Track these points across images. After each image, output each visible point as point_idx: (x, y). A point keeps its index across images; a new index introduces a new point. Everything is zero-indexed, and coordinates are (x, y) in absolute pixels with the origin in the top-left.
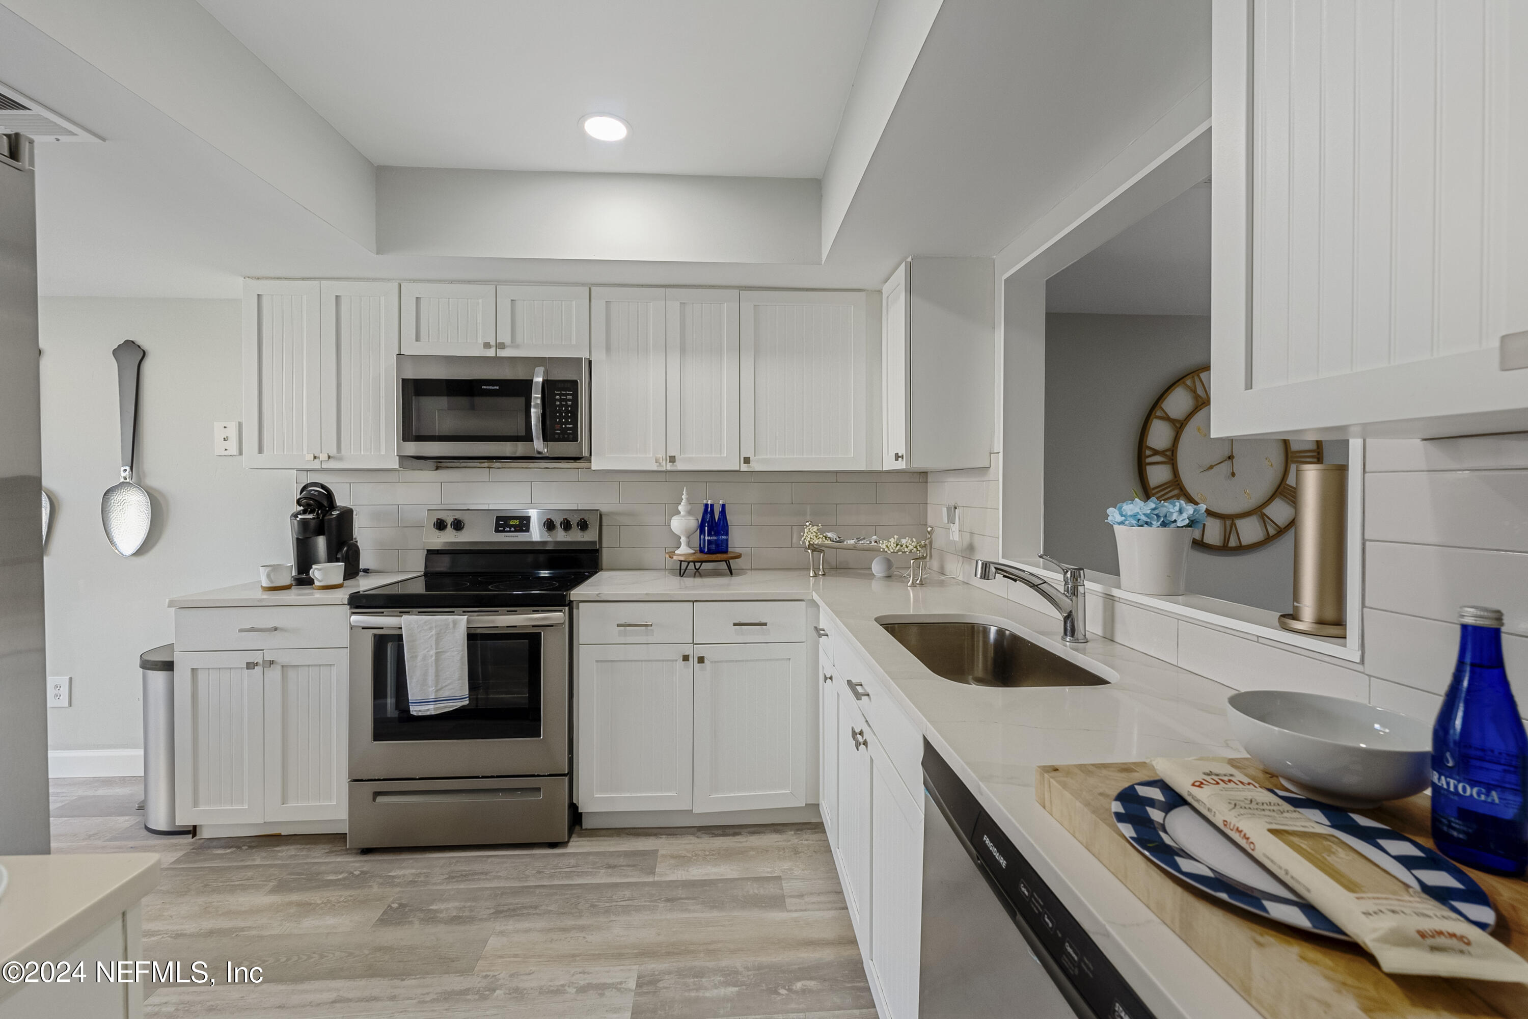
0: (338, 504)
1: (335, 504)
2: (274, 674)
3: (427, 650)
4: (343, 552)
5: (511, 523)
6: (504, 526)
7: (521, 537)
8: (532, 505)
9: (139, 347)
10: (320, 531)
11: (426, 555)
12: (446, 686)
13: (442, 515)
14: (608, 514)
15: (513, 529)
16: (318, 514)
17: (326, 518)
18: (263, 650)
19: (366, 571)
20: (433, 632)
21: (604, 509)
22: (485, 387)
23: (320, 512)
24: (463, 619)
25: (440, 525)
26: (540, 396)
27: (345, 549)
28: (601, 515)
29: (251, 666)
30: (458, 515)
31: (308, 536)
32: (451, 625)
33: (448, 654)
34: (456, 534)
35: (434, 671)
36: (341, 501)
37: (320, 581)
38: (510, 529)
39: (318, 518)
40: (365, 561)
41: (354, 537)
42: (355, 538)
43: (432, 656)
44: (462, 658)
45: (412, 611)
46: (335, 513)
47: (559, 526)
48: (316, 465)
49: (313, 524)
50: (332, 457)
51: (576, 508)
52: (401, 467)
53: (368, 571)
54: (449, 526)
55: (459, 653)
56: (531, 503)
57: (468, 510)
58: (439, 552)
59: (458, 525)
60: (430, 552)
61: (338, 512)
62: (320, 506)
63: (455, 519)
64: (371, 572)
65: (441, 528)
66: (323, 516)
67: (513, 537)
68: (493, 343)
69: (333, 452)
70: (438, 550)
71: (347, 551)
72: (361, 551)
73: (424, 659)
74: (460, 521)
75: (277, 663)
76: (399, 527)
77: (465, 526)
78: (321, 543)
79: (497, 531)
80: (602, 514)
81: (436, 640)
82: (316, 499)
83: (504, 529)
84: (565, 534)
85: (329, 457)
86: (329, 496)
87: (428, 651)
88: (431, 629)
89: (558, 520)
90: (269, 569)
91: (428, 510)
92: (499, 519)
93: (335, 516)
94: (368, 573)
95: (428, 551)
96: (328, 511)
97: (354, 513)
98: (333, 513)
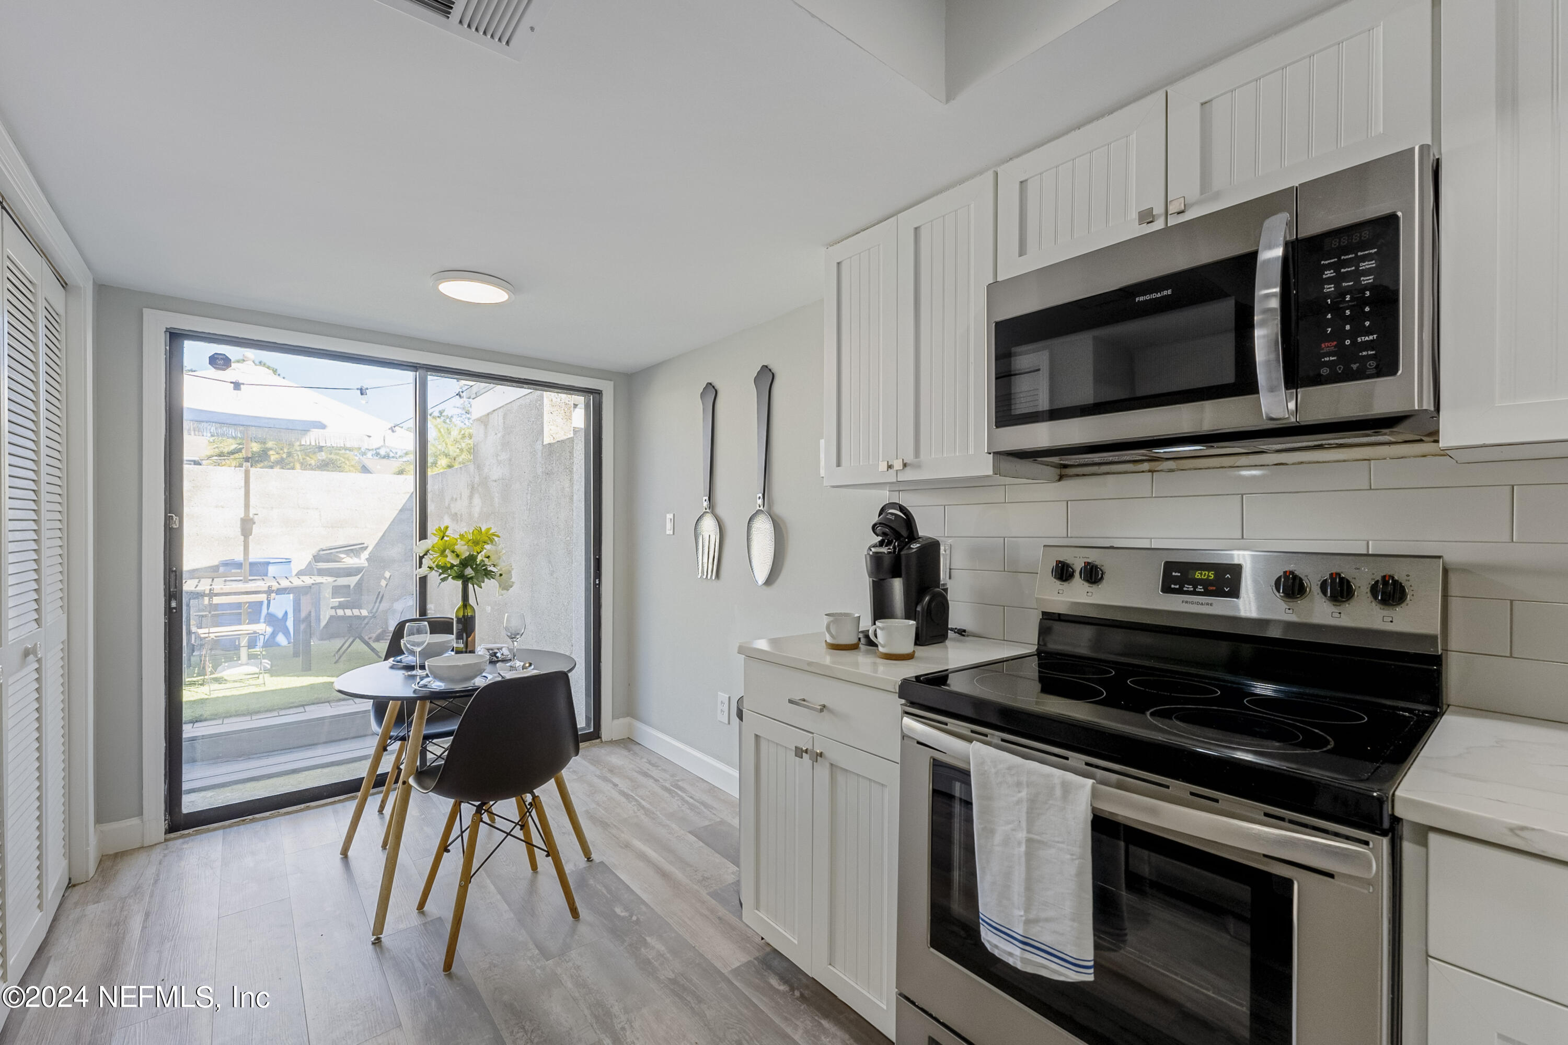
0: (921, 534)
1: (915, 534)
2: (823, 771)
3: (1011, 826)
4: (925, 603)
5: (1198, 575)
6: (1182, 581)
7: (1218, 606)
8: (1242, 541)
9: (770, 370)
10: (896, 572)
11: (1041, 619)
12: (1047, 920)
13: (1066, 556)
14: (1466, 570)
15: (1200, 589)
16: (894, 548)
17: (902, 553)
18: (813, 733)
19: (961, 632)
20: (1023, 794)
21: (1454, 554)
22: (1141, 299)
23: (896, 544)
24: (1083, 786)
25: (1063, 572)
26: (1277, 290)
27: (927, 599)
28: (1446, 571)
29: (799, 752)
30: (1093, 557)
31: (883, 577)
32: (1058, 792)
33: (1053, 851)
34: (1090, 590)
35: (1023, 876)
36: (924, 530)
37: (883, 646)
38: (1195, 587)
39: (894, 552)
40: (958, 616)
41: (942, 582)
42: (944, 585)
43: (1019, 844)
44: (1079, 874)
45: (993, 735)
46: (915, 546)
47: (1316, 589)
48: (891, 477)
49: (887, 562)
50: (910, 465)
51: (1365, 552)
52: (996, 474)
53: (963, 633)
54: (1077, 574)
55: (1073, 860)
56: (1243, 538)
57: (1112, 548)
58: (1062, 618)
59: (1093, 574)
60: (1048, 617)
61: (918, 545)
62: (898, 536)
63: (1087, 564)
64: (968, 636)
65: (1064, 579)
66: (900, 551)
67: (1202, 604)
68: (1159, 210)
69: (910, 458)
70: (1059, 614)
71: (930, 602)
72: (949, 602)
73: (1006, 842)
74: (1096, 567)
75: (826, 758)
76: (1005, 571)
77: (1105, 577)
78: (897, 586)
79: (1166, 589)
80: (1448, 567)
81: (1027, 813)
82: (892, 525)
83: (1182, 587)
84: (1333, 609)
85: (905, 465)
86: (909, 522)
87: (1013, 830)
88: (1019, 784)
89: (1313, 577)
90: (831, 618)
91: (1044, 546)
92: (1169, 567)
93: (914, 550)
94: (964, 635)
95: (1044, 613)
96: (907, 543)
97: (942, 548)
98: (912, 546)
